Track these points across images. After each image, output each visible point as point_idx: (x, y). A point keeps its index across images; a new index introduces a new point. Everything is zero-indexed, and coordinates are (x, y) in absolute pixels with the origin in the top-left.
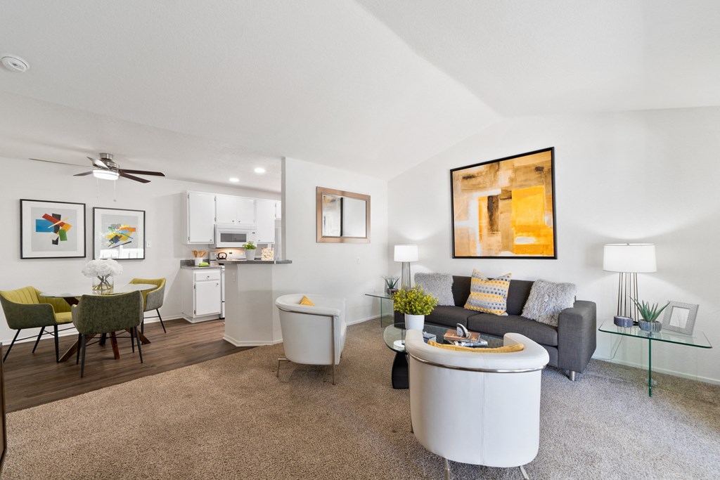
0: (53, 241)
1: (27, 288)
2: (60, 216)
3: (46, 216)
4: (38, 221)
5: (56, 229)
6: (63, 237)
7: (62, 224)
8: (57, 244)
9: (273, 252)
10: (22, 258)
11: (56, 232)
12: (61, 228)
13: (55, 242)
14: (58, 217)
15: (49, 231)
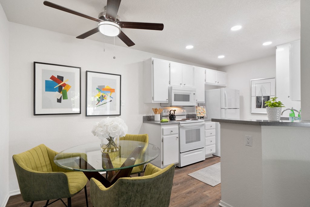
0: (58, 99)
1: (40, 147)
2: (62, 78)
3: (53, 78)
4: (47, 81)
5: (60, 89)
6: (65, 96)
7: (64, 85)
8: (60, 102)
9: (205, 110)
10: (35, 115)
11: (60, 92)
12: (63, 88)
13: (59, 101)
14: (61, 79)
15: (54, 90)
